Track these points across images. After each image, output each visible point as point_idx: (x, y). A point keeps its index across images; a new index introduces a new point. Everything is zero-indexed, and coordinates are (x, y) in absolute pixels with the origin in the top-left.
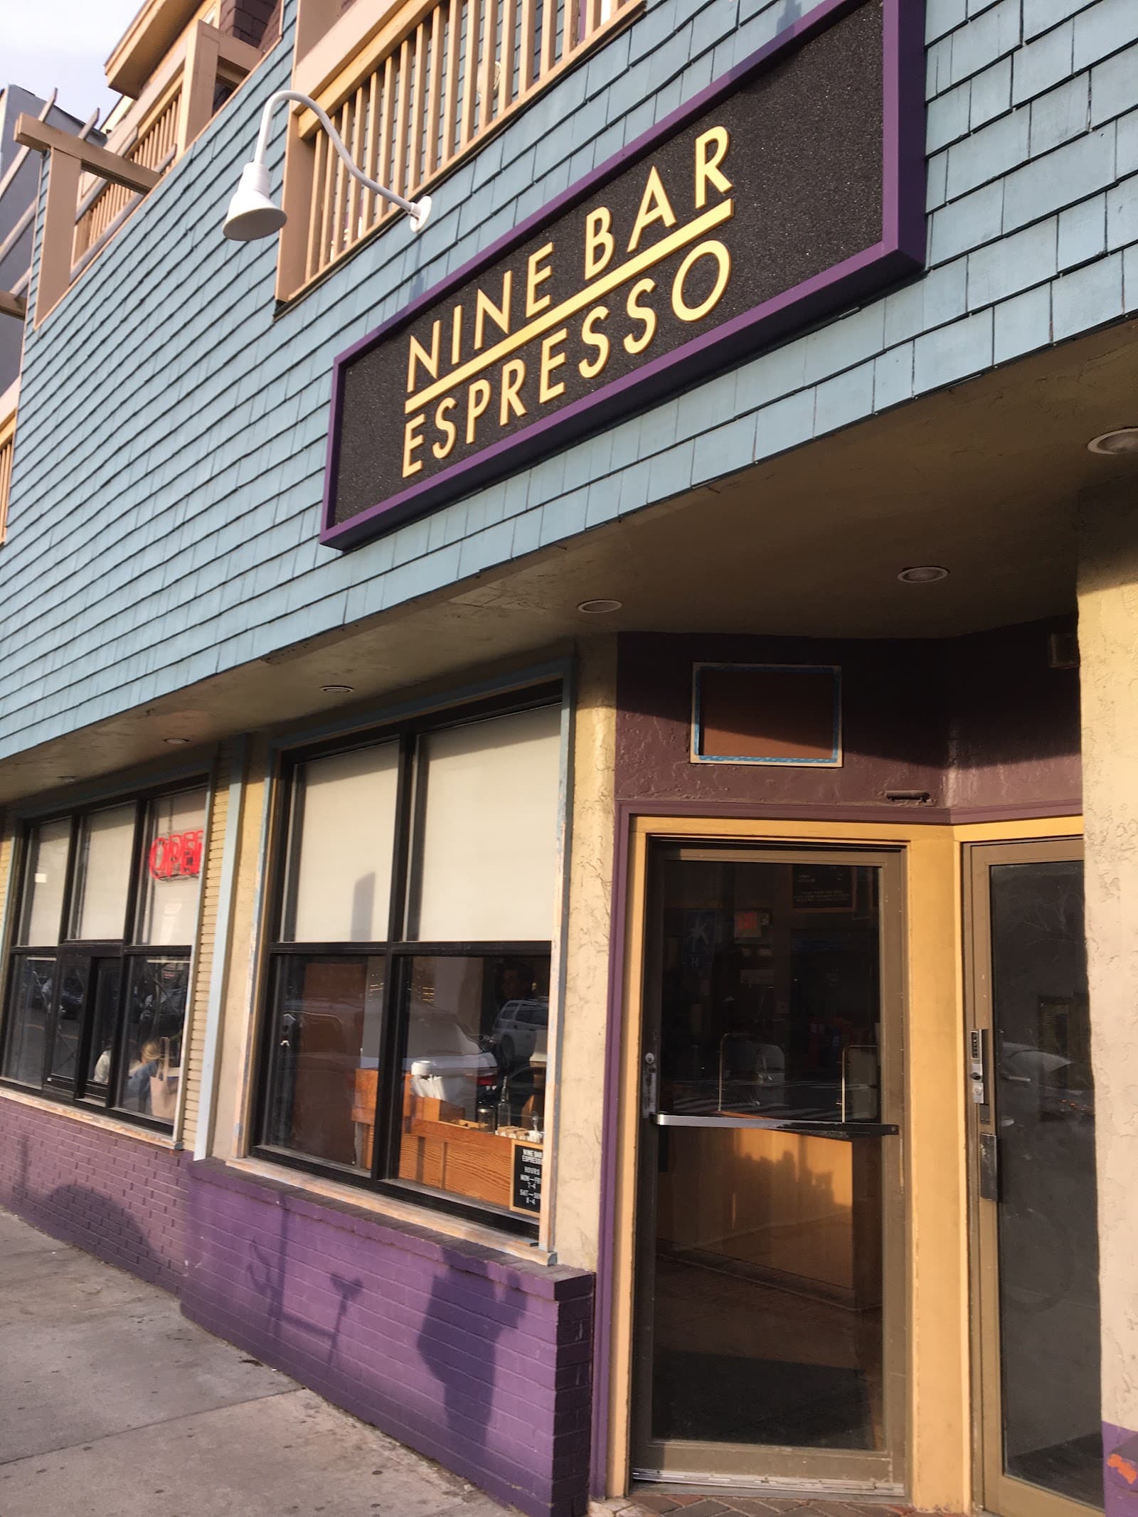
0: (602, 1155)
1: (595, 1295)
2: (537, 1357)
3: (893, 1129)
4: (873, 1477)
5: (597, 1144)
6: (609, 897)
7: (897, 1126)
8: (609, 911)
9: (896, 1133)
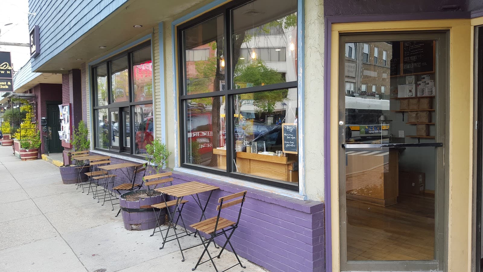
0: (325, 160)
1: (324, 211)
2: (303, 233)
3: (441, 144)
4: (431, 269)
5: (322, 156)
6: (323, 60)
7: (442, 143)
8: (323, 66)
9: (442, 146)
